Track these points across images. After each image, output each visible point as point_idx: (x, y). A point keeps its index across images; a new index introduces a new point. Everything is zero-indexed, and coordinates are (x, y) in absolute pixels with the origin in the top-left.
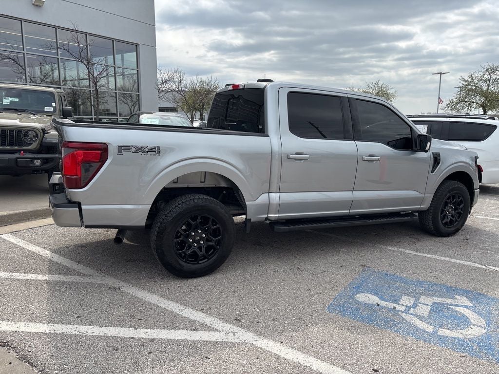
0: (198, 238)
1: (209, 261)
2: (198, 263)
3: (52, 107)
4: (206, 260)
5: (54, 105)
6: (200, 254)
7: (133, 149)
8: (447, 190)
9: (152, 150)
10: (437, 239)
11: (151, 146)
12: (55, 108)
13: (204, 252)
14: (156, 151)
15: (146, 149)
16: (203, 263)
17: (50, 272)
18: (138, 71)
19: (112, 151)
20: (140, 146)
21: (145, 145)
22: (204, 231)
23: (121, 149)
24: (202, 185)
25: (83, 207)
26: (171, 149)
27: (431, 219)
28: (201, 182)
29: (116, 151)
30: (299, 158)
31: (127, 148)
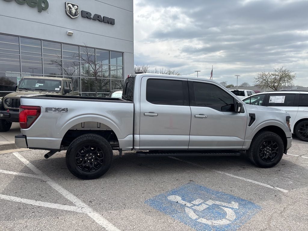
0: (90, 158)
1: (96, 171)
2: (89, 172)
4: (95, 170)
5: (60, 87)
7: (54, 109)
8: (263, 137)
9: (63, 110)
11: (63, 108)
12: (60, 88)
13: (93, 166)
14: (66, 110)
15: (60, 110)
16: (93, 172)
17: (21, 171)
18: (123, 67)
19: (43, 110)
20: (57, 108)
21: (60, 107)
23: (47, 109)
25: (27, 138)
27: (252, 156)
28: (98, 128)
29: (45, 110)
30: (152, 115)
31: (51, 109)
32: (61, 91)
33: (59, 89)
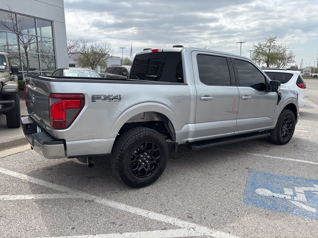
0: (145, 159)
1: (152, 174)
2: (145, 177)
3: (4, 65)
4: (150, 174)
5: (5, 64)
6: (147, 170)
7: (103, 98)
9: (115, 98)
10: (279, 147)
11: (114, 95)
12: (6, 66)
13: (149, 169)
14: (118, 98)
15: (111, 97)
16: (149, 177)
18: (53, 39)
20: (107, 95)
21: (111, 94)
22: (148, 154)
23: (94, 98)
24: (142, 121)
25: (67, 143)
26: (128, 97)
28: (142, 118)
31: (98, 97)
32: (8, 69)
33: (4, 67)
